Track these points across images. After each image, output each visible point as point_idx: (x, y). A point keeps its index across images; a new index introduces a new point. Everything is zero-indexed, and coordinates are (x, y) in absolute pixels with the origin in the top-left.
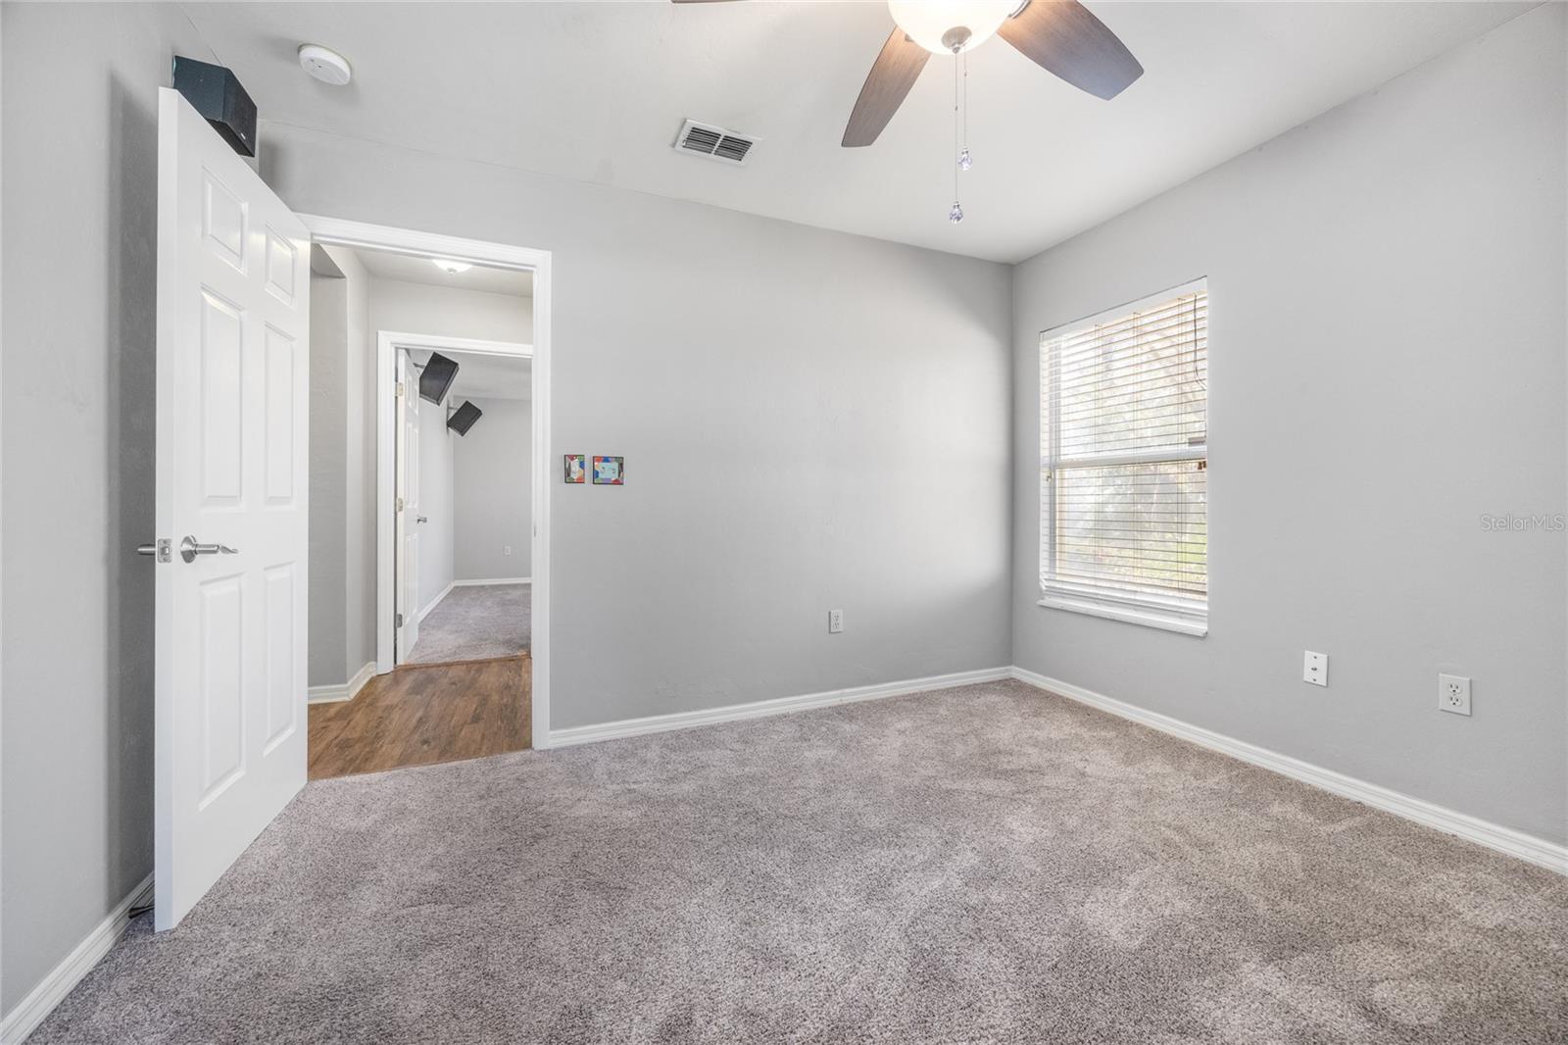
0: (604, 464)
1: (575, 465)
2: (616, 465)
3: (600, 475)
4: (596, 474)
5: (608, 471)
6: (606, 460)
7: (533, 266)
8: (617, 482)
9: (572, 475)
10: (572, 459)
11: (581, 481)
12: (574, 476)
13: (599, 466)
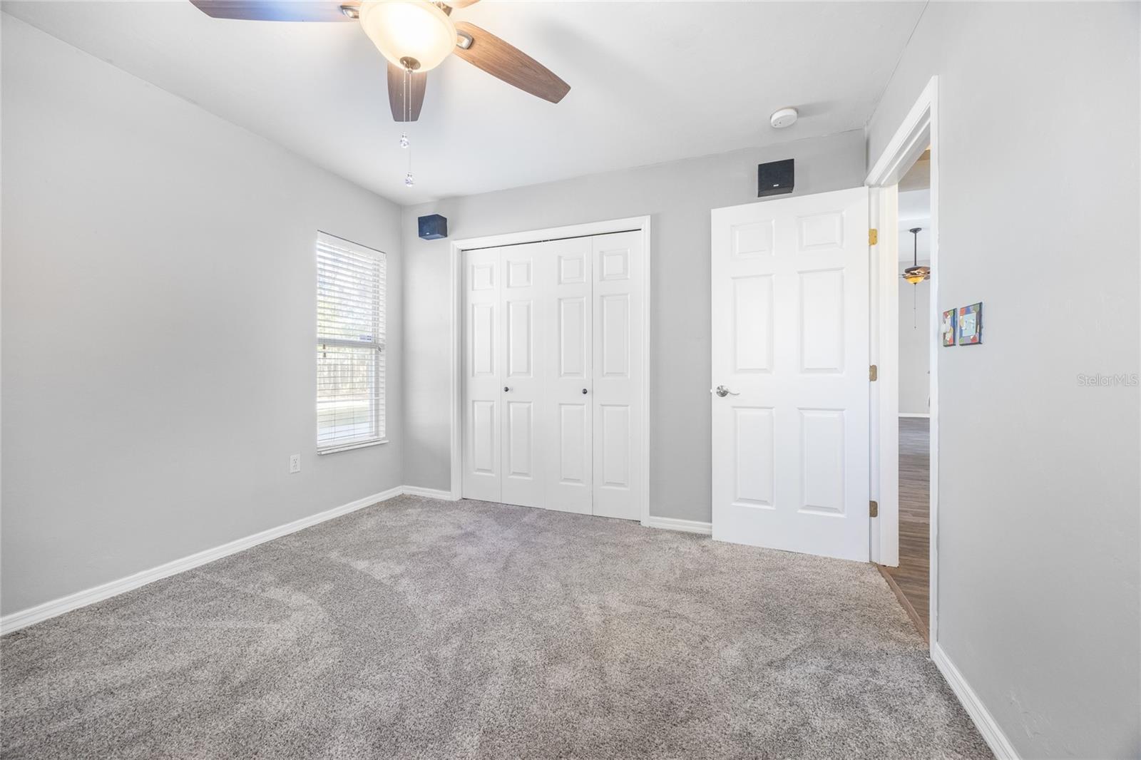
0: (967, 317)
1: (948, 326)
2: (975, 313)
3: (964, 336)
4: (961, 331)
5: (970, 326)
6: (967, 310)
8: (976, 341)
10: (948, 317)
11: (952, 342)
12: (947, 337)
13: (963, 320)
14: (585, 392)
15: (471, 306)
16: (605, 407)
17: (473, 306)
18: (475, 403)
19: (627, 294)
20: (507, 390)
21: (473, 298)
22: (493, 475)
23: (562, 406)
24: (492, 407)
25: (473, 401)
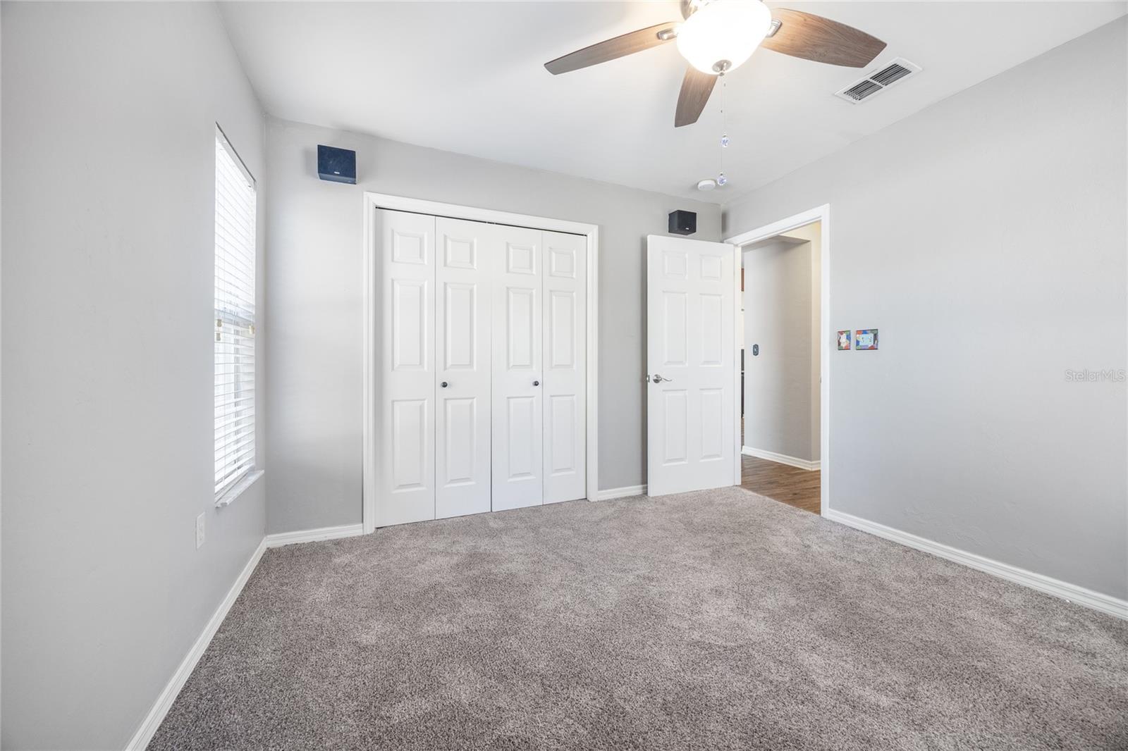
0: (864, 336)
1: (843, 339)
2: (872, 335)
3: (861, 344)
4: (858, 342)
5: (867, 340)
6: (865, 332)
7: (820, 217)
8: (872, 348)
9: (842, 345)
10: (842, 334)
11: (847, 348)
12: (843, 345)
13: (860, 337)
14: (536, 384)
15: (390, 281)
16: (553, 398)
17: (393, 280)
18: (395, 403)
19: (573, 292)
20: (445, 385)
21: (392, 271)
22: (424, 488)
23: (511, 400)
24: (421, 408)
25: (393, 401)
